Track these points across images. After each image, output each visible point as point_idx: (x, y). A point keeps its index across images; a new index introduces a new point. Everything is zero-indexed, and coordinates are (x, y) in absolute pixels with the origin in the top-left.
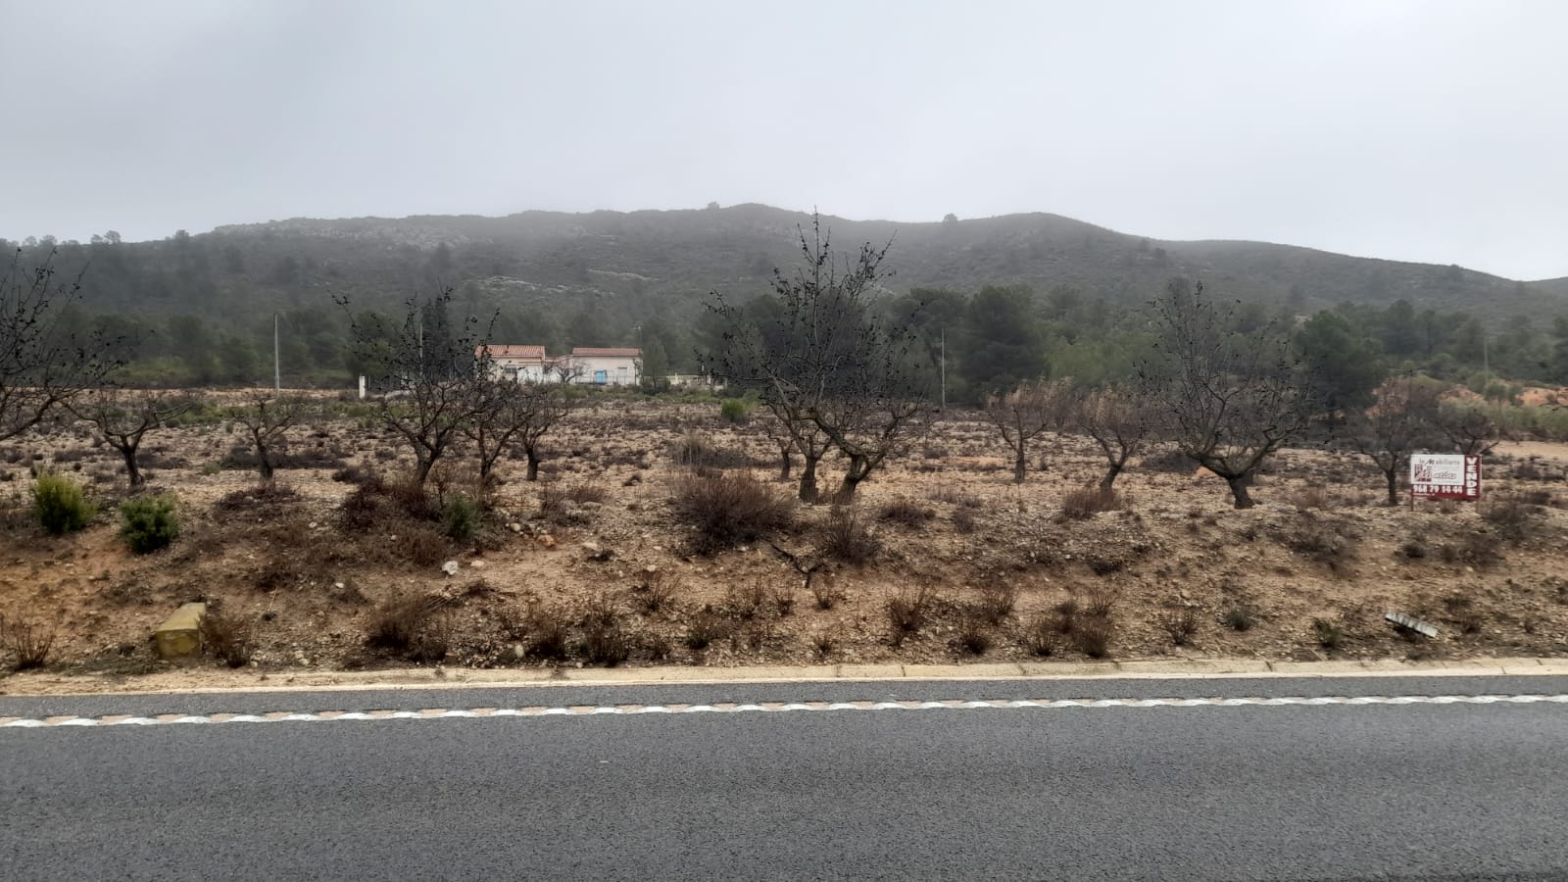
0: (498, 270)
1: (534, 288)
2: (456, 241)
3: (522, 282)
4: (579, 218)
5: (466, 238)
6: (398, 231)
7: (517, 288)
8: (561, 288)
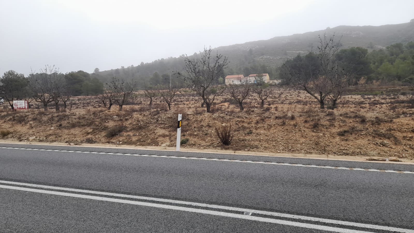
0: (263, 54)
1: (271, 58)
2: (256, 48)
3: (269, 57)
4: (289, 37)
5: (258, 47)
6: (242, 47)
7: (267, 58)
8: (278, 57)
